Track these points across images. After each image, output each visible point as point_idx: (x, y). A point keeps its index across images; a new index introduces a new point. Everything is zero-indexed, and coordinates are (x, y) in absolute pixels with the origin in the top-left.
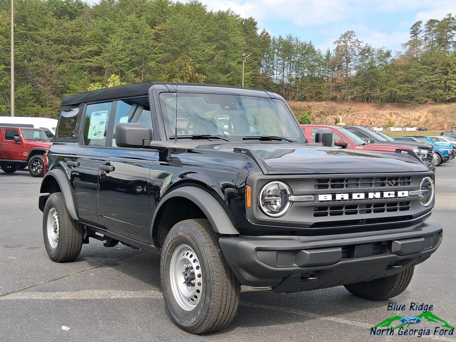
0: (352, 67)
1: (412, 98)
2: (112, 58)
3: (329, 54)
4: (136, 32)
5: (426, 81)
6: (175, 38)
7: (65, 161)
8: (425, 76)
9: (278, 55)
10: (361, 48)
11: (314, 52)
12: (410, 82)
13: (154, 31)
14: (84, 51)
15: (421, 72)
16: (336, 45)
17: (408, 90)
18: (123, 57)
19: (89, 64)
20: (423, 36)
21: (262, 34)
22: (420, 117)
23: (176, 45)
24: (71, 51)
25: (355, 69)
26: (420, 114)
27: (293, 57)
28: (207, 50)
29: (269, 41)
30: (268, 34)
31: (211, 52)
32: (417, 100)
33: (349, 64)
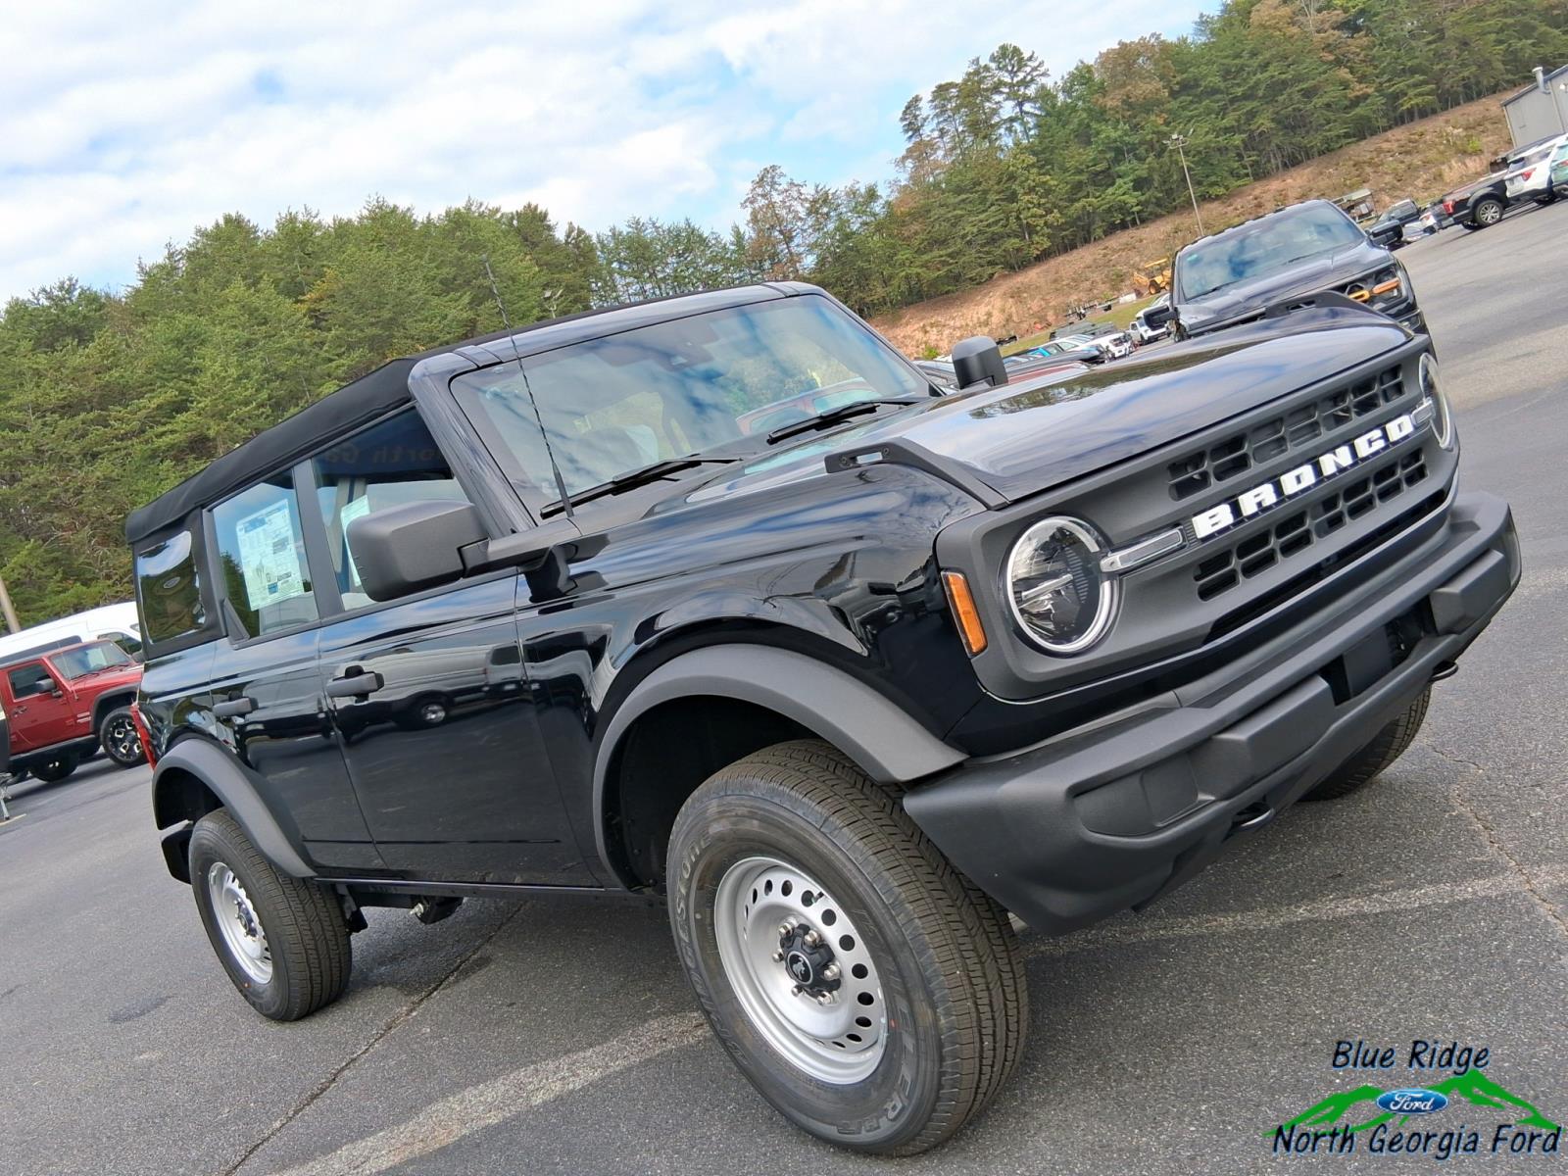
0: (802, 249)
1: (957, 279)
2: (221, 407)
3: (739, 237)
4: (259, 324)
5: (975, 230)
6: (362, 308)
7: (199, 709)
8: (971, 219)
9: (623, 275)
10: (806, 200)
11: (702, 241)
12: (942, 242)
13: (304, 308)
14: (144, 411)
15: (959, 212)
16: (749, 210)
17: (944, 263)
18: (247, 393)
19: (168, 439)
20: (933, 131)
21: (568, 236)
22: (989, 315)
23: (372, 324)
24: (112, 422)
25: (810, 251)
26: (987, 309)
27: (659, 268)
28: (452, 313)
29: (592, 249)
30: (584, 232)
31: (465, 315)
32: (971, 279)
33: (792, 244)
